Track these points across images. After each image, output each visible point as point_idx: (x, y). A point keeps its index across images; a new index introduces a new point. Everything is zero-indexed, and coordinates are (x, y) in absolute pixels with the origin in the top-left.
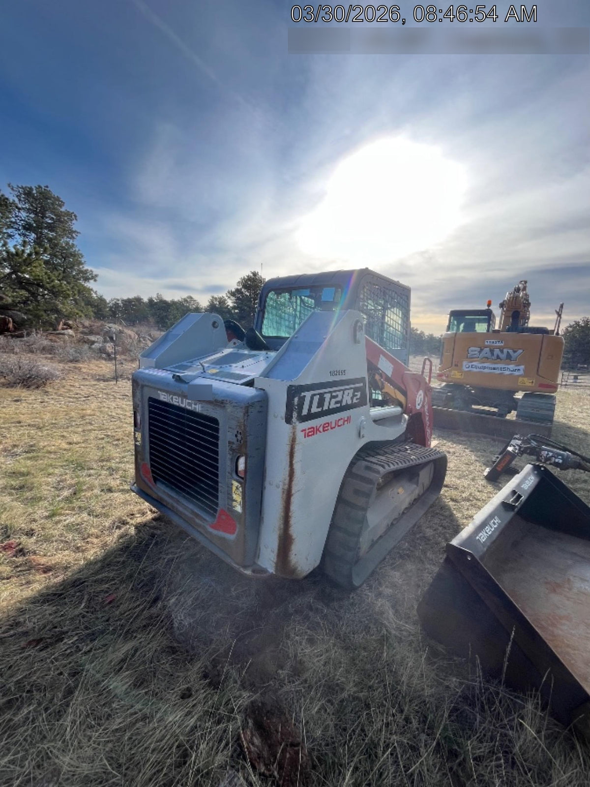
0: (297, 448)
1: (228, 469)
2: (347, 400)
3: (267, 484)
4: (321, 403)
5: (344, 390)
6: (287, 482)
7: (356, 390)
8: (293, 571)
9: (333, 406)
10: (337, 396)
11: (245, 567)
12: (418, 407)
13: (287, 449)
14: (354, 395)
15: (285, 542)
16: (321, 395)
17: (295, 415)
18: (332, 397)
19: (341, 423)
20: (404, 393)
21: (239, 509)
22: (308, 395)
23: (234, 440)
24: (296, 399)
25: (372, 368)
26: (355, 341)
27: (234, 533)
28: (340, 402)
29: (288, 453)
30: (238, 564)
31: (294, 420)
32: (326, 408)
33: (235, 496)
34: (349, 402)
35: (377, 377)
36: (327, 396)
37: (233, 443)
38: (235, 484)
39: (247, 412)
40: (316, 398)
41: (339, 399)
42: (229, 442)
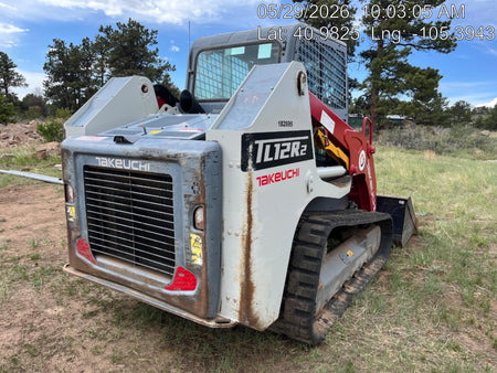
0: (254, 195)
1: (186, 223)
2: (295, 152)
3: (225, 235)
4: (272, 154)
5: (292, 142)
6: (246, 228)
7: (302, 142)
8: (255, 321)
9: (282, 157)
10: (285, 147)
11: (209, 319)
12: (361, 169)
13: (245, 196)
14: (301, 148)
15: (248, 290)
16: (272, 144)
17: (250, 162)
18: (282, 148)
19: (291, 174)
20: (347, 152)
21: (199, 262)
22: (260, 143)
23: (191, 192)
24: (251, 147)
25: (316, 123)
26: (300, 93)
27: (193, 289)
28: (289, 153)
29: (246, 200)
30: (201, 318)
31: (250, 167)
32: (276, 158)
33: (194, 250)
34: (297, 155)
35: (320, 134)
36: (277, 146)
37: (190, 196)
38: (194, 237)
39: (204, 162)
40: (268, 147)
41: (288, 150)
42: (185, 196)
